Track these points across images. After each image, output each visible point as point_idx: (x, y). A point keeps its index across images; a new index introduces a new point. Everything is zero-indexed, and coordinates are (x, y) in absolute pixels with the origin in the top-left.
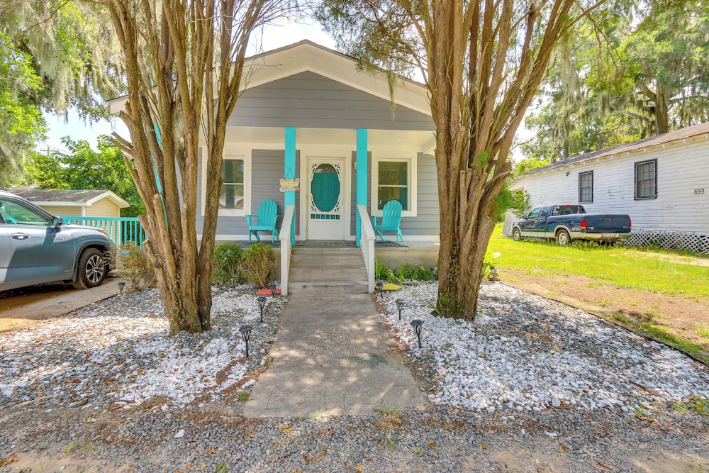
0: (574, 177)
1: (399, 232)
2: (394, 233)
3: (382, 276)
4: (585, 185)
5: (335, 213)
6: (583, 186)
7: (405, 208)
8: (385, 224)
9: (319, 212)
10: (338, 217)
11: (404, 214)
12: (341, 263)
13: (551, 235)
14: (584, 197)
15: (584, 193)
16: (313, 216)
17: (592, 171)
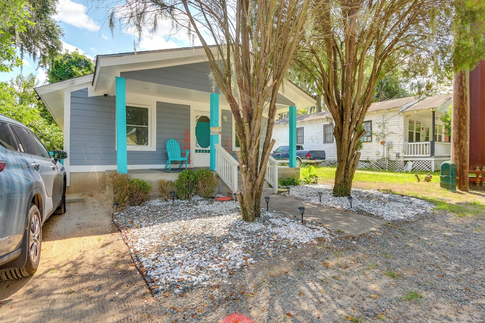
4: (299, 135)
6: (298, 135)
14: (299, 141)
15: (299, 139)
16: (197, 151)
17: (303, 128)
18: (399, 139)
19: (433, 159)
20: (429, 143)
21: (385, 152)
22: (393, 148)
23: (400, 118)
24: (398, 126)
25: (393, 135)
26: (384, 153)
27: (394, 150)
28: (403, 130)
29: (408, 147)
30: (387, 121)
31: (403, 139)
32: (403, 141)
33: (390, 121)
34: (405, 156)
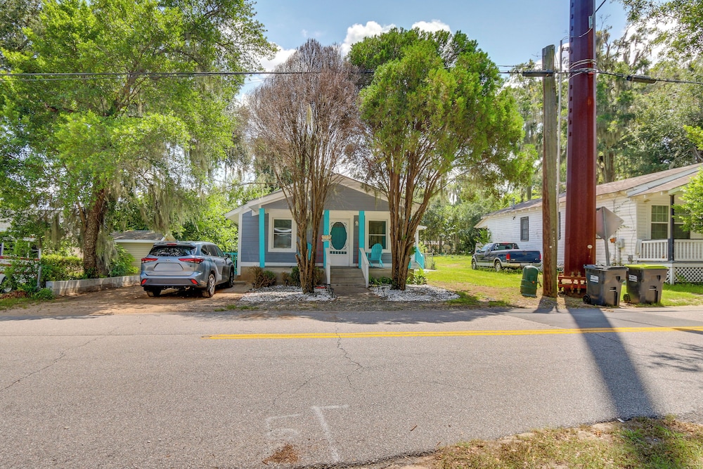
0: (518, 221)
1: (381, 261)
2: (378, 262)
3: (372, 281)
5: (344, 251)
6: (524, 228)
7: (384, 248)
8: (373, 257)
9: (336, 250)
10: (346, 253)
11: (384, 251)
12: (352, 276)
13: (492, 264)
15: (524, 232)
16: (331, 252)
17: (528, 217)
18: (632, 235)
19: (671, 265)
20: (667, 241)
21: (617, 253)
22: (626, 248)
23: (631, 205)
24: (630, 217)
25: (625, 229)
26: (615, 255)
27: (626, 250)
28: (635, 222)
29: (643, 247)
30: (618, 210)
31: (636, 235)
32: (636, 238)
33: (621, 209)
34: (639, 259)
